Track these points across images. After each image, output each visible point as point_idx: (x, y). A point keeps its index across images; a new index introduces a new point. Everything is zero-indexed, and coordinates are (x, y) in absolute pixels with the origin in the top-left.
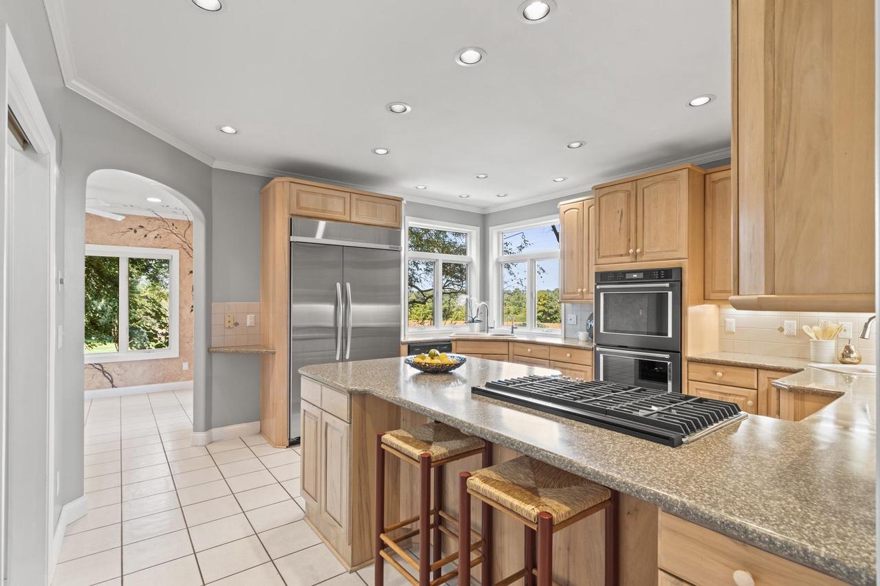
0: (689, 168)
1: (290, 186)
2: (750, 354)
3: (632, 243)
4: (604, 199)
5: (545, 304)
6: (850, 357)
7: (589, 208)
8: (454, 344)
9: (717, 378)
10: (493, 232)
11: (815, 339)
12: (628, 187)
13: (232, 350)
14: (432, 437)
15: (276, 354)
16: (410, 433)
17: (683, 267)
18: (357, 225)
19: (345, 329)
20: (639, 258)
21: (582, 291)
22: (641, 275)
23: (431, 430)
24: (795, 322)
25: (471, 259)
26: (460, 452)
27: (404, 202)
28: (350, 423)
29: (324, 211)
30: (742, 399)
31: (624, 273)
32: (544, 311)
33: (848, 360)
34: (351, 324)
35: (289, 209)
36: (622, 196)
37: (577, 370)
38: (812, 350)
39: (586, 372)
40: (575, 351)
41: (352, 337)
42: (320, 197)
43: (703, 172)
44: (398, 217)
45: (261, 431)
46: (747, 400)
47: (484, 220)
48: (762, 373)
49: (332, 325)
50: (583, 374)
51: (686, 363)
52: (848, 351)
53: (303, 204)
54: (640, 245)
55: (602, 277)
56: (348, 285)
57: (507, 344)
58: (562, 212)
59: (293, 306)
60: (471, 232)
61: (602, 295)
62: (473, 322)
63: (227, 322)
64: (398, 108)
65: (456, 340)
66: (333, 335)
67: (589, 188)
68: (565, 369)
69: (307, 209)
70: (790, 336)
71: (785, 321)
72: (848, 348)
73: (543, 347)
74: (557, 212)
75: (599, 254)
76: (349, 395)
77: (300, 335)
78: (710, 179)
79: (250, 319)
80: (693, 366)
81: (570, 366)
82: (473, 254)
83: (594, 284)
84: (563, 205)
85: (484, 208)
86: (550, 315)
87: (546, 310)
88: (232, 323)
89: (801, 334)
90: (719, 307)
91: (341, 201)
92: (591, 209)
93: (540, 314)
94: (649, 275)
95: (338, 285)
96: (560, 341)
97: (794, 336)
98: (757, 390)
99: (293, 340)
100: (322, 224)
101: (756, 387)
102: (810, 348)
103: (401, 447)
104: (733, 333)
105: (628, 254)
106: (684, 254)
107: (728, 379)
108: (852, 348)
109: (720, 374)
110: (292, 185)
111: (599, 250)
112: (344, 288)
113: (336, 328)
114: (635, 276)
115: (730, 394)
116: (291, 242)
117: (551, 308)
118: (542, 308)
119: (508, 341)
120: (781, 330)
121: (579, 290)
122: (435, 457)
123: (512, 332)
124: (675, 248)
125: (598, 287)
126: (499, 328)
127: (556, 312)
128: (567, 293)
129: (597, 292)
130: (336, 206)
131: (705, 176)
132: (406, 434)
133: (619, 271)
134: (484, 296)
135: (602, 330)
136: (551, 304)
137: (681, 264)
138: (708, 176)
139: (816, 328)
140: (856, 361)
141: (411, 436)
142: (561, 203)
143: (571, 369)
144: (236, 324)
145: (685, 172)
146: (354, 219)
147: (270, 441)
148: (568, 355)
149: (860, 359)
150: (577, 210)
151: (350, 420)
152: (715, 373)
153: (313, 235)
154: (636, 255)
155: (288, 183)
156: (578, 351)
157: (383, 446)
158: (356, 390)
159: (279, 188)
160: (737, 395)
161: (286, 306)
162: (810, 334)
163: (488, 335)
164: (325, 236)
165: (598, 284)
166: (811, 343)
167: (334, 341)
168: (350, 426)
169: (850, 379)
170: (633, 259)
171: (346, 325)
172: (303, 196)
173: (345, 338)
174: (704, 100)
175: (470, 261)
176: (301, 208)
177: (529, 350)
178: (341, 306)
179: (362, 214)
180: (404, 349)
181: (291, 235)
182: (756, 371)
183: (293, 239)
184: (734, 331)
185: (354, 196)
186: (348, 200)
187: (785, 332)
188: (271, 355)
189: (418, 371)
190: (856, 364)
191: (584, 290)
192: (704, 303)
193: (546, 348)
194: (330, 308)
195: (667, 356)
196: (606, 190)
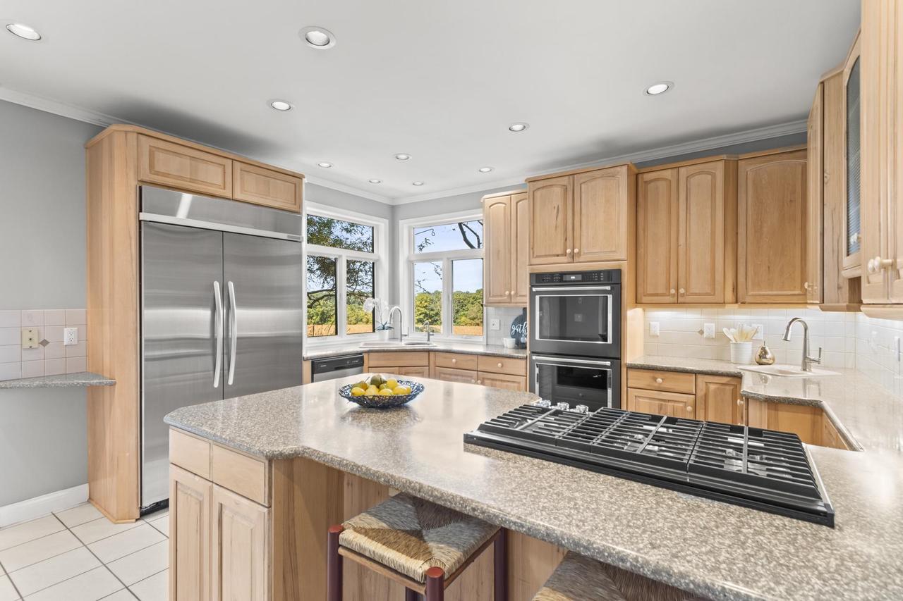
0: (628, 165)
1: (137, 139)
2: (674, 357)
3: (569, 243)
4: (538, 194)
5: (426, 306)
6: (766, 358)
7: (517, 203)
8: (366, 356)
9: (656, 385)
10: (404, 226)
11: (734, 342)
12: (565, 181)
13: (36, 383)
14: (416, 521)
15: (117, 386)
16: (380, 519)
17: (623, 269)
18: (243, 204)
19: (227, 340)
20: (576, 259)
21: (510, 294)
22: (580, 277)
23: (410, 506)
24: (713, 325)
25: (379, 257)
26: (476, 548)
27: (305, 180)
28: (270, 507)
29: (192, 181)
30: (681, 405)
31: (562, 274)
32: (425, 313)
33: (764, 360)
34: (235, 333)
35: (137, 172)
36: (558, 191)
37: (508, 381)
38: (732, 351)
39: (519, 383)
40: (506, 360)
41: (237, 353)
42: (187, 161)
43: (636, 171)
44: (297, 198)
45: (90, 498)
46: (685, 406)
47: (393, 212)
48: (700, 377)
49: (207, 335)
50: (516, 385)
51: (625, 369)
52: (764, 353)
53: (160, 167)
54: (577, 244)
55: (539, 279)
56: (231, 285)
57: (427, 354)
58: (487, 206)
59: (144, 312)
60: (378, 225)
61: (537, 297)
62: (384, 329)
63: (26, 339)
64: (318, 37)
65: (369, 352)
66: (209, 351)
67: (522, 180)
68: (496, 380)
69: (166, 175)
70: (708, 339)
71: (705, 324)
72: (763, 349)
73: (470, 357)
74: (481, 206)
75: (533, 253)
76: (267, 462)
77: (157, 353)
78: (642, 178)
79: (69, 335)
80: (631, 373)
81: (501, 377)
82: (382, 251)
83: (528, 286)
84: (488, 199)
85: (393, 198)
86: (431, 317)
87: (428, 312)
88: (36, 340)
89: (720, 336)
90: (644, 310)
91: (220, 170)
92: (519, 204)
93: (422, 316)
94: (588, 277)
95: (217, 285)
96: (481, 350)
97: (713, 338)
98: (695, 395)
99: (146, 360)
100: (187, 198)
101: (694, 392)
102: (730, 349)
103: (382, 557)
104: (657, 336)
105: (565, 254)
106: (624, 256)
107: (668, 385)
108: (767, 349)
109: (659, 380)
110: (143, 138)
111: (533, 249)
112: (224, 289)
113: (213, 340)
114: (573, 278)
115: (669, 401)
116: (140, 221)
117: (432, 310)
118: (423, 310)
119: (429, 351)
120: (701, 332)
121: (507, 293)
122: (449, 570)
123: (429, 340)
124: (614, 249)
125: (534, 289)
126: (412, 336)
127: (437, 314)
128: (494, 296)
129: (532, 295)
130: (212, 174)
131: (637, 175)
132: (376, 524)
133: (557, 273)
134: (394, 300)
135: (537, 337)
136: (432, 306)
137: (620, 265)
138: (640, 176)
139: (733, 330)
140: (771, 361)
141: (384, 525)
142: (486, 196)
143: (502, 381)
144: (44, 343)
145: (624, 169)
146: (238, 196)
147: (106, 513)
148: (500, 365)
149: (774, 359)
150: (504, 205)
151: (270, 503)
152: (655, 379)
153: (173, 213)
154: (573, 255)
155: (135, 135)
156: (511, 360)
157: (341, 551)
158: (281, 454)
159: (118, 140)
160: (676, 401)
161: (133, 315)
162: (729, 337)
163: (402, 345)
164: (191, 215)
165: (532, 286)
166: (731, 345)
167: (210, 359)
168: (269, 513)
169: (766, 380)
170: (571, 260)
171: (228, 335)
172: (160, 156)
173: (227, 353)
174: (662, 87)
175: (377, 258)
176: (158, 173)
177: (454, 360)
178: (221, 311)
179: (249, 189)
180: (307, 367)
181: (141, 211)
182: (694, 376)
183: (143, 216)
184: (658, 334)
185: (238, 165)
186: (229, 171)
187: (705, 335)
188: (107, 388)
189: (355, 405)
190: (770, 364)
191: (513, 293)
192: (636, 307)
193: (475, 358)
194: (205, 314)
195: (608, 363)
196: (540, 184)
